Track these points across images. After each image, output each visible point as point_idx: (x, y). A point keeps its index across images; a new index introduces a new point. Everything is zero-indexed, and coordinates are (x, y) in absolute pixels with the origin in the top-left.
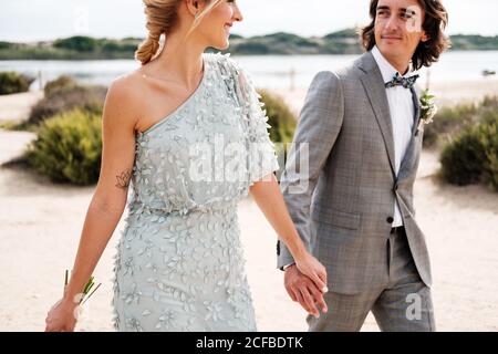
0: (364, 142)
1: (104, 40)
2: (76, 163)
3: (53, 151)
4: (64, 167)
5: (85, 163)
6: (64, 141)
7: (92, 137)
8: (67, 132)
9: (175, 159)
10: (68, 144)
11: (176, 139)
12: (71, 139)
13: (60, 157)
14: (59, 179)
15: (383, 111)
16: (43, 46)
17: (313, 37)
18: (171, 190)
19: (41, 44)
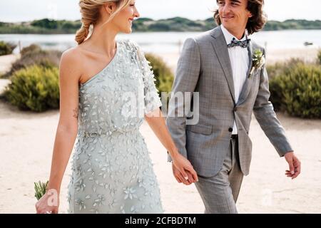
0: (213, 81)
1: (64, 21)
2: (34, 98)
3: (20, 91)
4: (26, 101)
5: (39, 98)
6: (27, 85)
7: (44, 82)
8: (29, 78)
9: (103, 99)
10: (29, 86)
11: (104, 88)
12: (31, 83)
13: (25, 95)
14: (24, 108)
15: (226, 62)
16: (25, 24)
17: (199, 20)
18: (102, 119)
19: (23, 23)
